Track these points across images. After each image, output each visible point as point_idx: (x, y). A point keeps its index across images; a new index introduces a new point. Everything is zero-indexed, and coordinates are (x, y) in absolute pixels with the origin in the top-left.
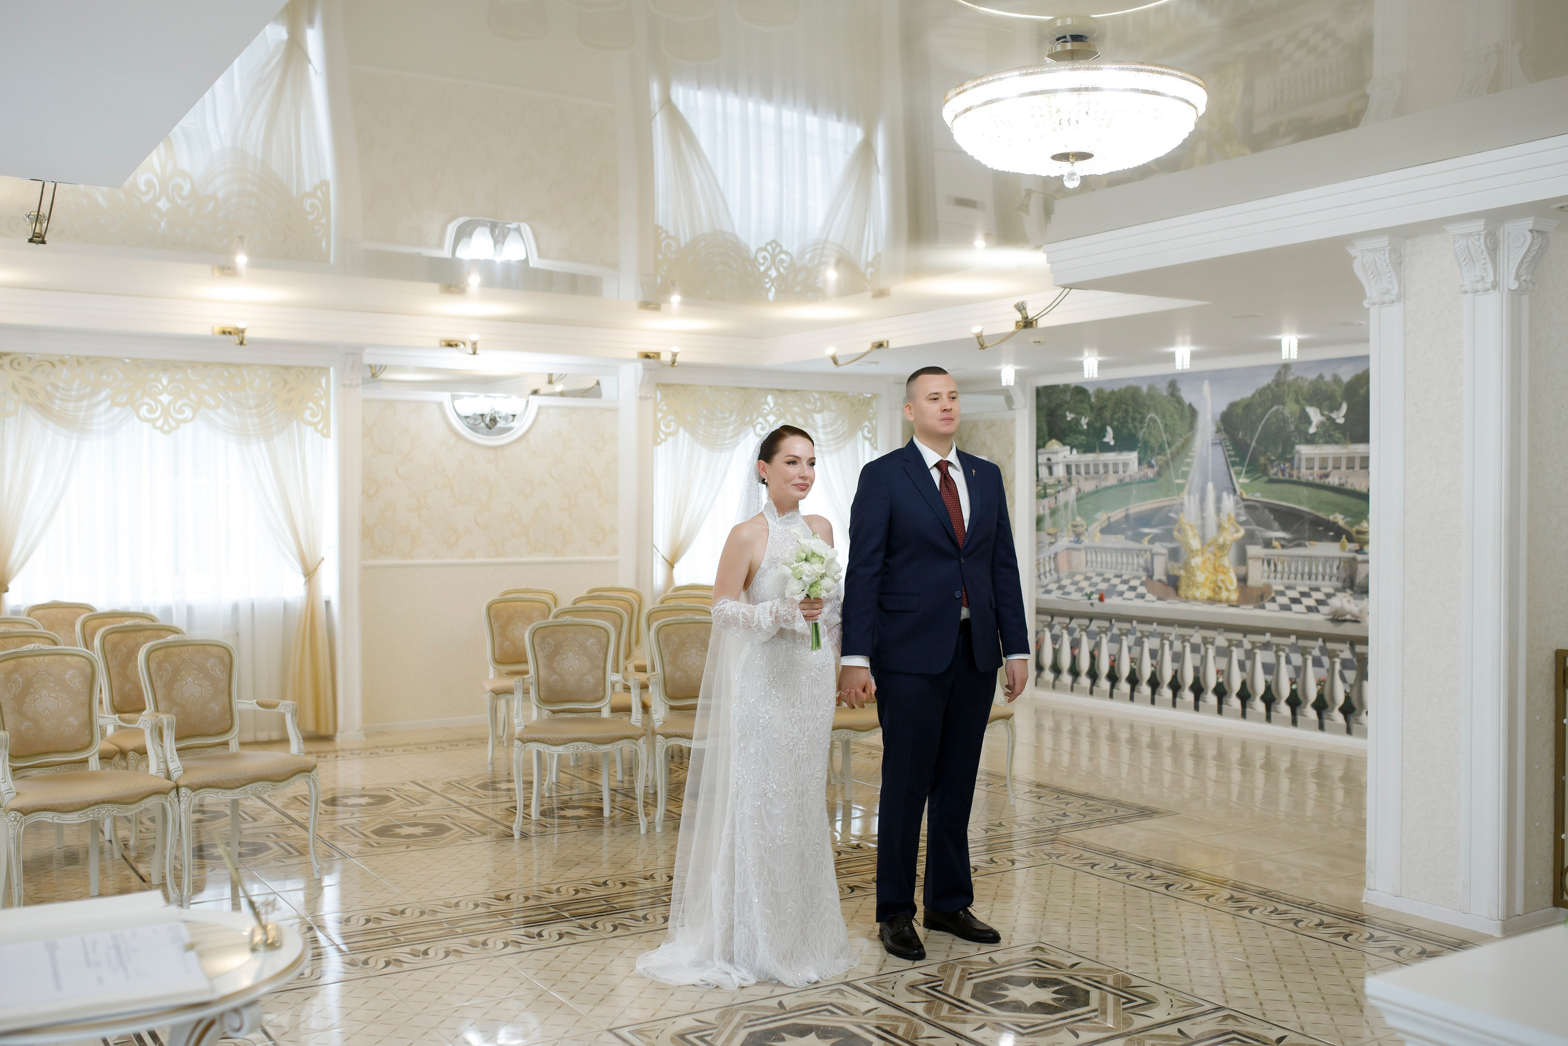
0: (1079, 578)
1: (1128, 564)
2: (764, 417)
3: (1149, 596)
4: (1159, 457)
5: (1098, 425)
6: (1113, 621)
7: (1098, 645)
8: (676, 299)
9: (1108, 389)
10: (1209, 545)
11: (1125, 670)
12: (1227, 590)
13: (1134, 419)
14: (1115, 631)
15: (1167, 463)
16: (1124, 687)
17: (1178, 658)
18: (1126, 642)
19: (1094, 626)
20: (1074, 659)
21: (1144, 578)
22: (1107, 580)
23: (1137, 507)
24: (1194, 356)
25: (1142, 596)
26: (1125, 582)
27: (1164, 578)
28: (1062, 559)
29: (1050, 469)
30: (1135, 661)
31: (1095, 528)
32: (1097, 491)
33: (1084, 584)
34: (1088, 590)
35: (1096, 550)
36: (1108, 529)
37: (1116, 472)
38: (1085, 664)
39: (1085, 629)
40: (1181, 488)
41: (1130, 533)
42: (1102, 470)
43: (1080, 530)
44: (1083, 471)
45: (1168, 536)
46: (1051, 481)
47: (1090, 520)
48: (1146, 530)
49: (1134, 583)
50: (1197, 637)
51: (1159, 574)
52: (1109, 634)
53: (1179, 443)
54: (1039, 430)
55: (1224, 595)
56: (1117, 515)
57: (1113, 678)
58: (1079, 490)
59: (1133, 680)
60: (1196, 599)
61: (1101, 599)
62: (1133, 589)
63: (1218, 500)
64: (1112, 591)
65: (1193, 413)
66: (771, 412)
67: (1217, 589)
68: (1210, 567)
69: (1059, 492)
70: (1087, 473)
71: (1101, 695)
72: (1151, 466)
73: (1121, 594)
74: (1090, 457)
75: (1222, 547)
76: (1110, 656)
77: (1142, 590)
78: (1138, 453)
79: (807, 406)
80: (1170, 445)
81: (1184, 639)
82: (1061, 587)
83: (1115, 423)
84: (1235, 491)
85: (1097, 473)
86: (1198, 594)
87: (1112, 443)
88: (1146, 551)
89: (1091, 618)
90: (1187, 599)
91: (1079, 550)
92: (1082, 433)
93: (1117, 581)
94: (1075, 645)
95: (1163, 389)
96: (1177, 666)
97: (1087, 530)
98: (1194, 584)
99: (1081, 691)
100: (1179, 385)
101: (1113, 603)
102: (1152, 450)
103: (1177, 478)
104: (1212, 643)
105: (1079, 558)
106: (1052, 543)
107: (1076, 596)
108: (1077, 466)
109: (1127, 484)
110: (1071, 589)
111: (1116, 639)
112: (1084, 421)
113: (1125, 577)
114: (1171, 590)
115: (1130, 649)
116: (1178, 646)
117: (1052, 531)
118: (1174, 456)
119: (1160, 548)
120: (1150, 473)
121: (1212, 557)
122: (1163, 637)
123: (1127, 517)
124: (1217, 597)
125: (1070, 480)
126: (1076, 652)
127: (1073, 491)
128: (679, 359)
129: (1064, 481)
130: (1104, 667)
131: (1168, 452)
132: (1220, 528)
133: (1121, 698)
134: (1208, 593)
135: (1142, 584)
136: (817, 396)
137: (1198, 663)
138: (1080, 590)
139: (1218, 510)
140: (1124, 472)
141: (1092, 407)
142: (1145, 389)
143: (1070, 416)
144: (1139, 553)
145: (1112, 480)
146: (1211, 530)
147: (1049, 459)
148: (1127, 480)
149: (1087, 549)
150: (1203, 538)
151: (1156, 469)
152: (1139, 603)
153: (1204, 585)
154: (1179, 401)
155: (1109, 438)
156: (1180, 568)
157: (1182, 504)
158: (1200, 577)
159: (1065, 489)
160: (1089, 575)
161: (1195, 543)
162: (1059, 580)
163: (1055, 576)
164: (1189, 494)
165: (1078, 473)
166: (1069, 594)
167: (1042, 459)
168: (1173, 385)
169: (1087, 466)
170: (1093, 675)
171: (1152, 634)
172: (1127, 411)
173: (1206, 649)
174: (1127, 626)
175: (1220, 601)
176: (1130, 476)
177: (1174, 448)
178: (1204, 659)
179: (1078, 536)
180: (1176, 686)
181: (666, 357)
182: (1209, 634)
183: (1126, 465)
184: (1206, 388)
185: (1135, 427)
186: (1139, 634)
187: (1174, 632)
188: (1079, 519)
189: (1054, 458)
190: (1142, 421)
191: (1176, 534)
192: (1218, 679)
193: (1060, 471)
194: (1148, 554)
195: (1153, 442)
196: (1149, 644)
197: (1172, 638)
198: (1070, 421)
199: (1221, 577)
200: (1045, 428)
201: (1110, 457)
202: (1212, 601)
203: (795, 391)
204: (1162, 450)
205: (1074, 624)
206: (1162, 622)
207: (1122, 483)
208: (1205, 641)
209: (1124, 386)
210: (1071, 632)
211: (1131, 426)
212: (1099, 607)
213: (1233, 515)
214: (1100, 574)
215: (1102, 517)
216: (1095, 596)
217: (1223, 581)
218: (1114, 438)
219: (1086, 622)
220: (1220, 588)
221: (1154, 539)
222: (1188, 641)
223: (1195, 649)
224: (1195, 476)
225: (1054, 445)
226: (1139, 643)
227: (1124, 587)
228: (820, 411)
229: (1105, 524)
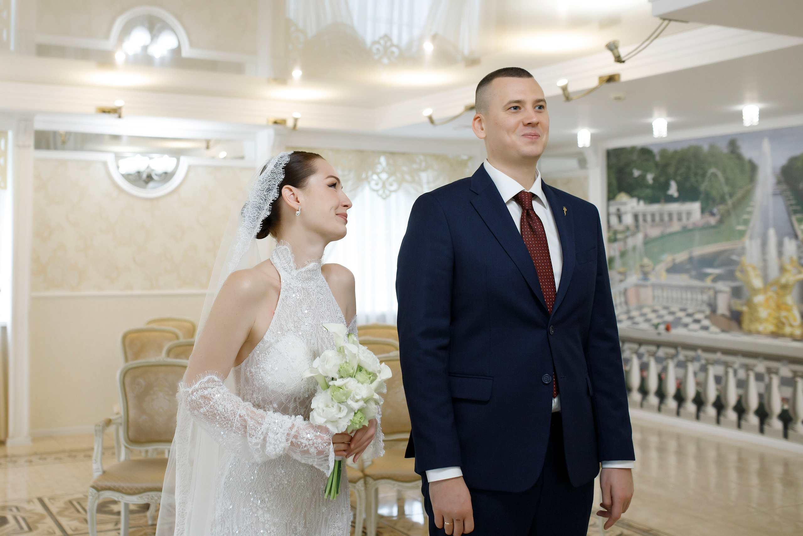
0: (646, 310)
1: (692, 299)
2: (378, 174)
3: (713, 329)
4: (722, 207)
5: (662, 179)
6: (680, 349)
7: (665, 369)
8: (297, 73)
9: (671, 149)
10: (772, 285)
11: (691, 391)
12: (791, 326)
13: (696, 174)
14: (681, 357)
15: (728, 213)
16: (691, 407)
17: (742, 384)
18: (692, 368)
19: (661, 352)
20: (643, 381)
21: (708, 312)
22: (672, 313)
23: (700, 251)
24: (763, 115)
25: (706, 328)
26: (689, 315)
27: (727, 313)
28: (631, 295)
29: (620, 217)
30: (701, 385)
31: (661, 268)
32: (663, 237)
33: (652, 316)
34: (656, 321)
35: (662, 287)
36: (674, 269)
37: (680, 219)
38: (653, 384)
39: (654, 355)
40: (742, 234)
41: (694, 273)
42: (666, 218)
43: (647, 269)
44: (649, 218)
45: (730, 276)
46: (620, 228)
47: (656, 261)
48: (709, 271)
49: (698, 316)
50: (761, 367)
51: (722, 308)
52: (676, 360)
53: (739, 194)
54: (610, 185)
55: (787, 330)
56: (681, 257)
57: (680, 398)
58: (646, 236)
59: (699, 401)
60: (758, 333)
61: (668, 329)
62: (697, 321)
63: (780, 245)
64: (678, 322)
65: (753, 168)
66: (383, 171)
67: (780, 324)
68: (772, 304)
69: (627, 237)
70: (653, 220)
71: (669, 412)
72: (712, 214)
73: (686, 325)
74: (655, 207)
75: (785, 287)
76: (677, 379)
77: (706, 322)
78: (702, 203)
79: (415, 166)
80: (731, 195)
81: (748, 368)
82: (630, 318)
83: (679, 178)
84: (796, 237)
85: (662, 220)
86: (761, 328)
87: (676, 195)
88: (709, 288)
89: (659, 345)
90: (750, 333)
91: (645, 286)
92: (648, 186)
93: (681, 314)
94: (644, 367)
95: (724, 148)
96: (741, 392)
97: (653, 269)
98: (756, 319)
99: (650, 408)
100: (739, 143)
101: (678, 333)
102: (714, 201)
103: (739, 224)
104: (777, 373)
105: (647, 294)
106: (621, 281)
107: (644, 326)
108: (644, 216)
109: (690, 230)
110: (639, 319)
111: (682, 365)
112: (650, 178)
113: (690, 311)
114: (734, 324)
115: (695, 374)
116: (742, 374)
117: (622, 269)
118: (736, 206)
119: (724, 287)
120: (713, 221)
121: (775, 296)
122: (727, 365)
123: (691, 259)
124: (781, 332)
125: (637, 227)
126: (645, 374)
127: (640, 237)
128: (300, 125)
129: (632, 228)
130: (671, 388)
131: (730, 202)
132: (782, 269)
133: (688, 417)
134: (771, 328)
135: (707, 317)
136: (422, 157)
137: (762, 390)
138: (648, 320)
139: (780, 253)
140: (688, 219)
141: (657, 165)
142: (706, 148)
143: (636, 173)
144: (703, 290)
145: (676, 227)
146: (774, 272)
147: (618, 210)
148: (690, 227)
149: (654, 286)
150: (765, 278)
151: (718, 217)
152: (703, 334)
153: (766, 320)
154: (739, 157)
155: (673, 190)
156: (742, 305)
157: (744, 248)
158: (763, 313)
159: (634, 234)
160: (657, 308)
161: (757, 283)
162: (628, 312)
163: (625, 308)
164: (751, 238)
165: (645, 220)
166: (637, 323)
167: (613, 209)
168: (733, 144)
169: (653, 215)
170: (661, 394)
171: (716, 362)
172: (689, 168)
173: (771, 379)
174: (691, 354)
175: (783, 336)
176: (694, 224)
177: (735, 199)
178: (768, 387)
179: (645, 275)
180: (740, 409)
181: (290, 123)
182: (773, 364)
183: (689, 214)
184: (766, 145)
185: (697, 181)
186: (703, 362)
187: (737, 361)
188: (646, 261)
189: (623, 209)
190: (704, 175)
191: (738, 274)
192: (783, 406)
193: (628, 220)
194: (711, 293)
195: (714, 193)
196: (713, 371)
197: (736, 366)
198: (636, 178)
199: (784, 313)
200: (615, 183)
201: (674, 207)
202: (775, 335)
203: (403, 154)
204: (723, 200)
205: (643, 349)
206: (727, 352)
207: (685, 230)
208: (769, 371)
209: (686, 146)
210: (640, 356)
211: (693, 179)
212: (665, 337)
213: (795, 258)
214: (666, 308)
215: (667, 259)
216: (662, 328)
217: (786, 318)
218: (679, 190)
219: (653, 348)
220: (783, 324)
221: (717, 278)
222: (752, 370)
223: (759, 377)
224: (756, 223)
225: (623, 197)
226: (704, 369)
227: (688, 320)
228: (425, 170)
229: (670, 265)
